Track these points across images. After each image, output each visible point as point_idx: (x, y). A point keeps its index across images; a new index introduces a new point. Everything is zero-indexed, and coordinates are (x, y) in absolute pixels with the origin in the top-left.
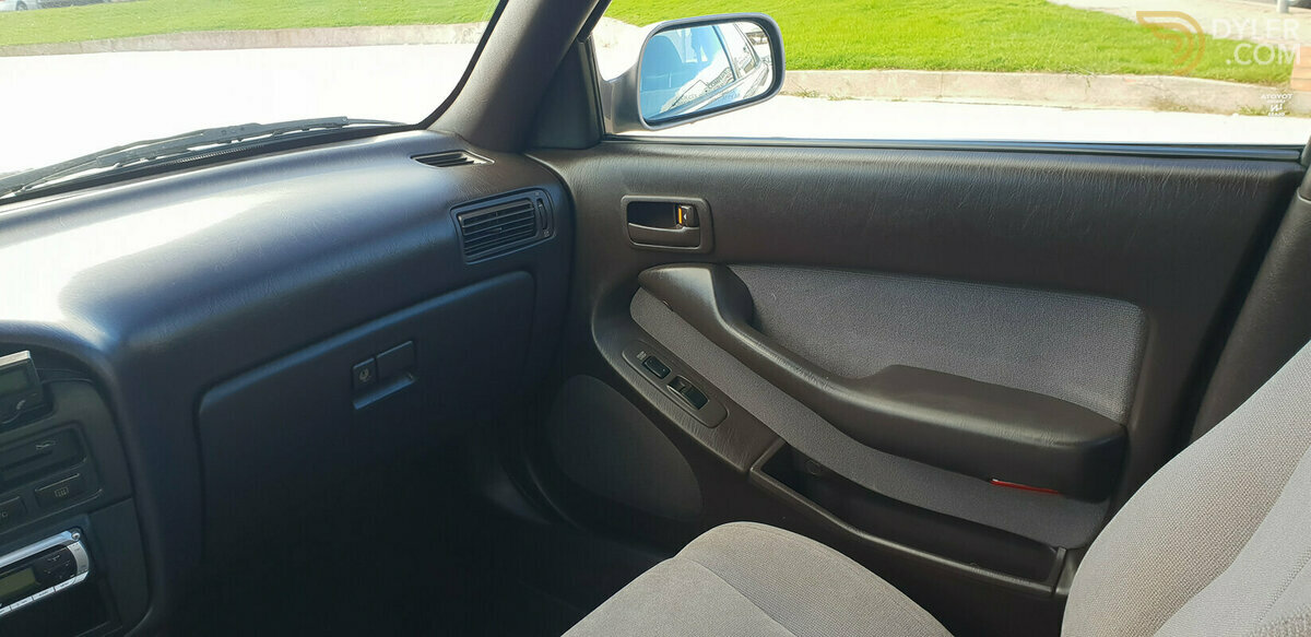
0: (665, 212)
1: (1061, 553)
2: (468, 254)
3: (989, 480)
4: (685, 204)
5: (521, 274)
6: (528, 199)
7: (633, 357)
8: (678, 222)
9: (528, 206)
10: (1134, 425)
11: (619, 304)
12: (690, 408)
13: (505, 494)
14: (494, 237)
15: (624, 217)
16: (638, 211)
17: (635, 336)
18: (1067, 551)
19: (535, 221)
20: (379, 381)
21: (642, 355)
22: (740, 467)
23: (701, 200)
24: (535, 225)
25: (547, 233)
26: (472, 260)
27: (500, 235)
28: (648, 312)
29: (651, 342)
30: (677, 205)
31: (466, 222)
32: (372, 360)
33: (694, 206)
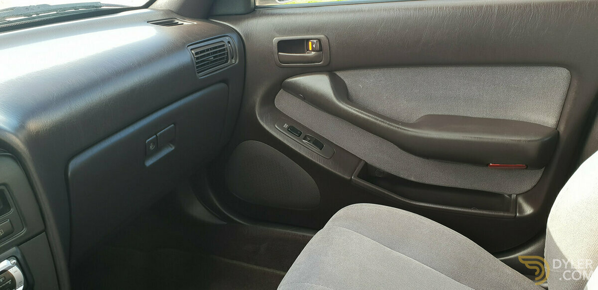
0: (300, 45)
1: (514, 196)
2: (198, 73)
3: (488, 165)
4: (312, 39)
5: (223, 85)
6: (223, 41)
7: (282, 127)
8: (308, 50)
9: (223, 45)
10: (562, 128)
11: (269, 99)
12: (316, 149)
13: (198, 211)
14: (208, 63)
15: (276, 50)
16: (284, 46)
17: (279, 117)
18: (517, 195)
19: (227, 54)
20: (158, 149)
21: (286, 126)
22: (347, 177)
23: (323, 36)
24: (227, 57)
25: (233, 61)
26: (201, 76)
27: (211, 62)
28: (285, 102)
29: (288, 119)
30: (308, 40)
31: (197, 54)
32: (155, 136)
33: (319, 40)
